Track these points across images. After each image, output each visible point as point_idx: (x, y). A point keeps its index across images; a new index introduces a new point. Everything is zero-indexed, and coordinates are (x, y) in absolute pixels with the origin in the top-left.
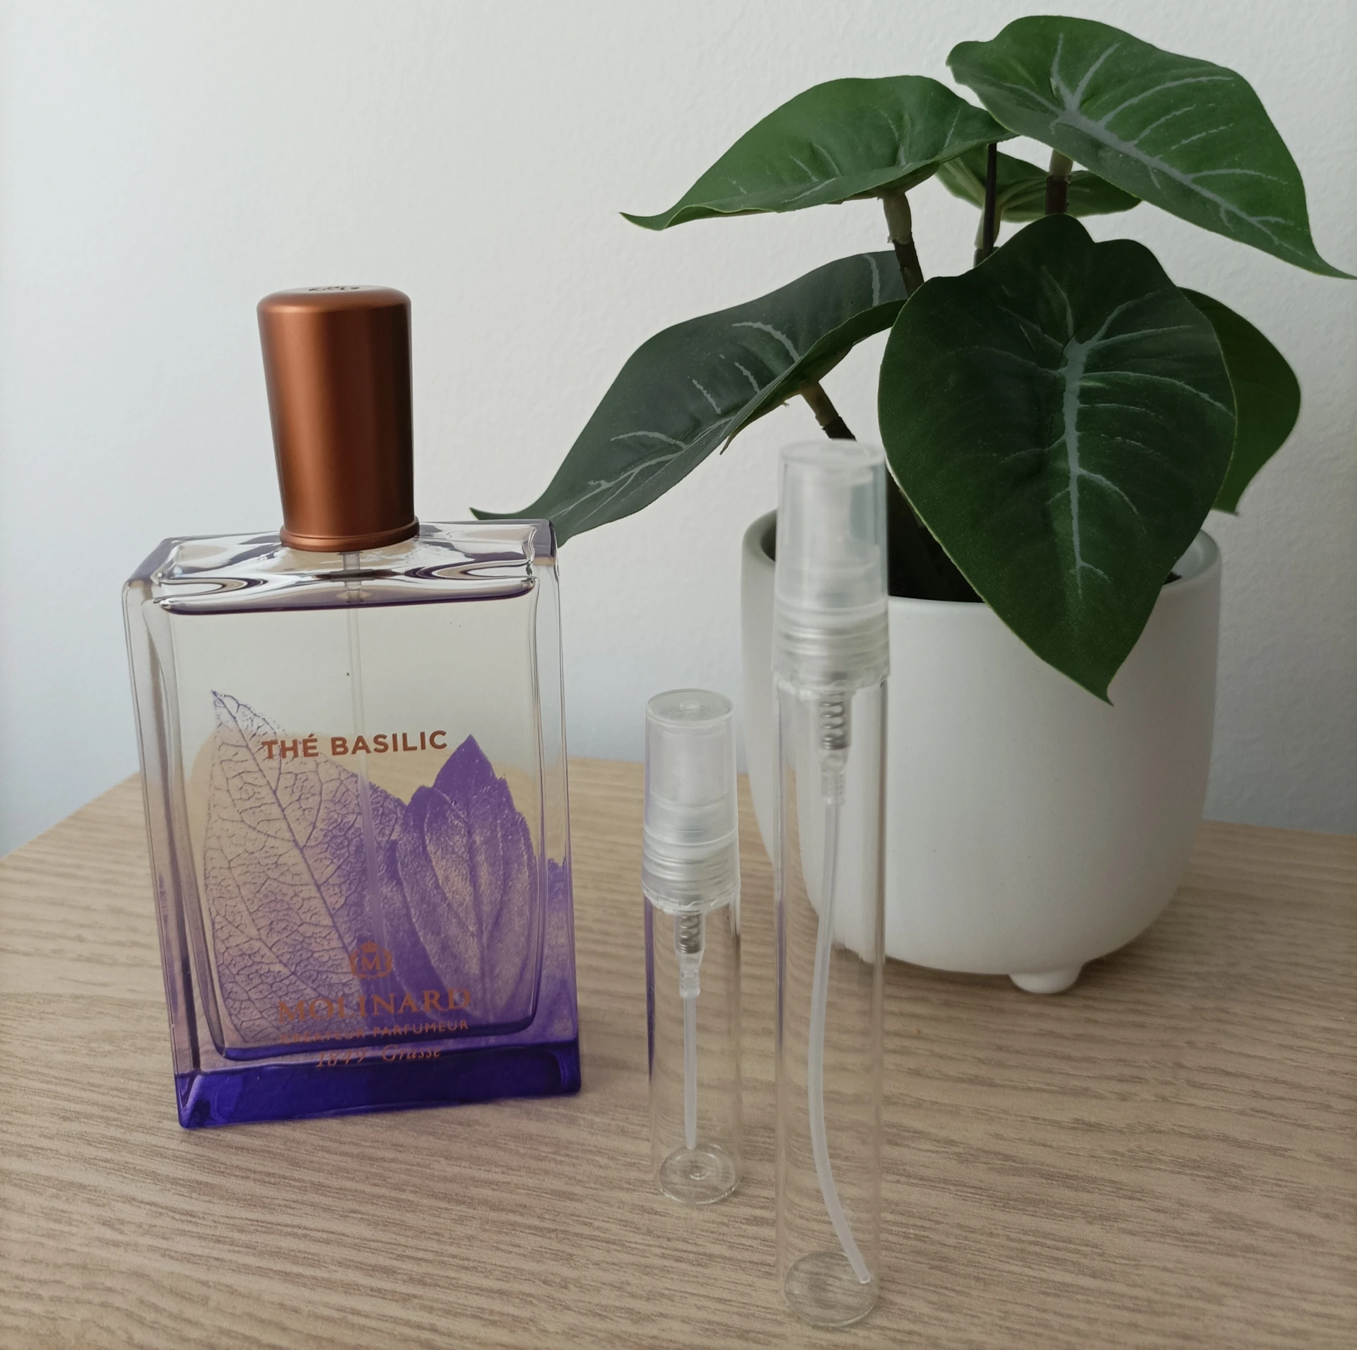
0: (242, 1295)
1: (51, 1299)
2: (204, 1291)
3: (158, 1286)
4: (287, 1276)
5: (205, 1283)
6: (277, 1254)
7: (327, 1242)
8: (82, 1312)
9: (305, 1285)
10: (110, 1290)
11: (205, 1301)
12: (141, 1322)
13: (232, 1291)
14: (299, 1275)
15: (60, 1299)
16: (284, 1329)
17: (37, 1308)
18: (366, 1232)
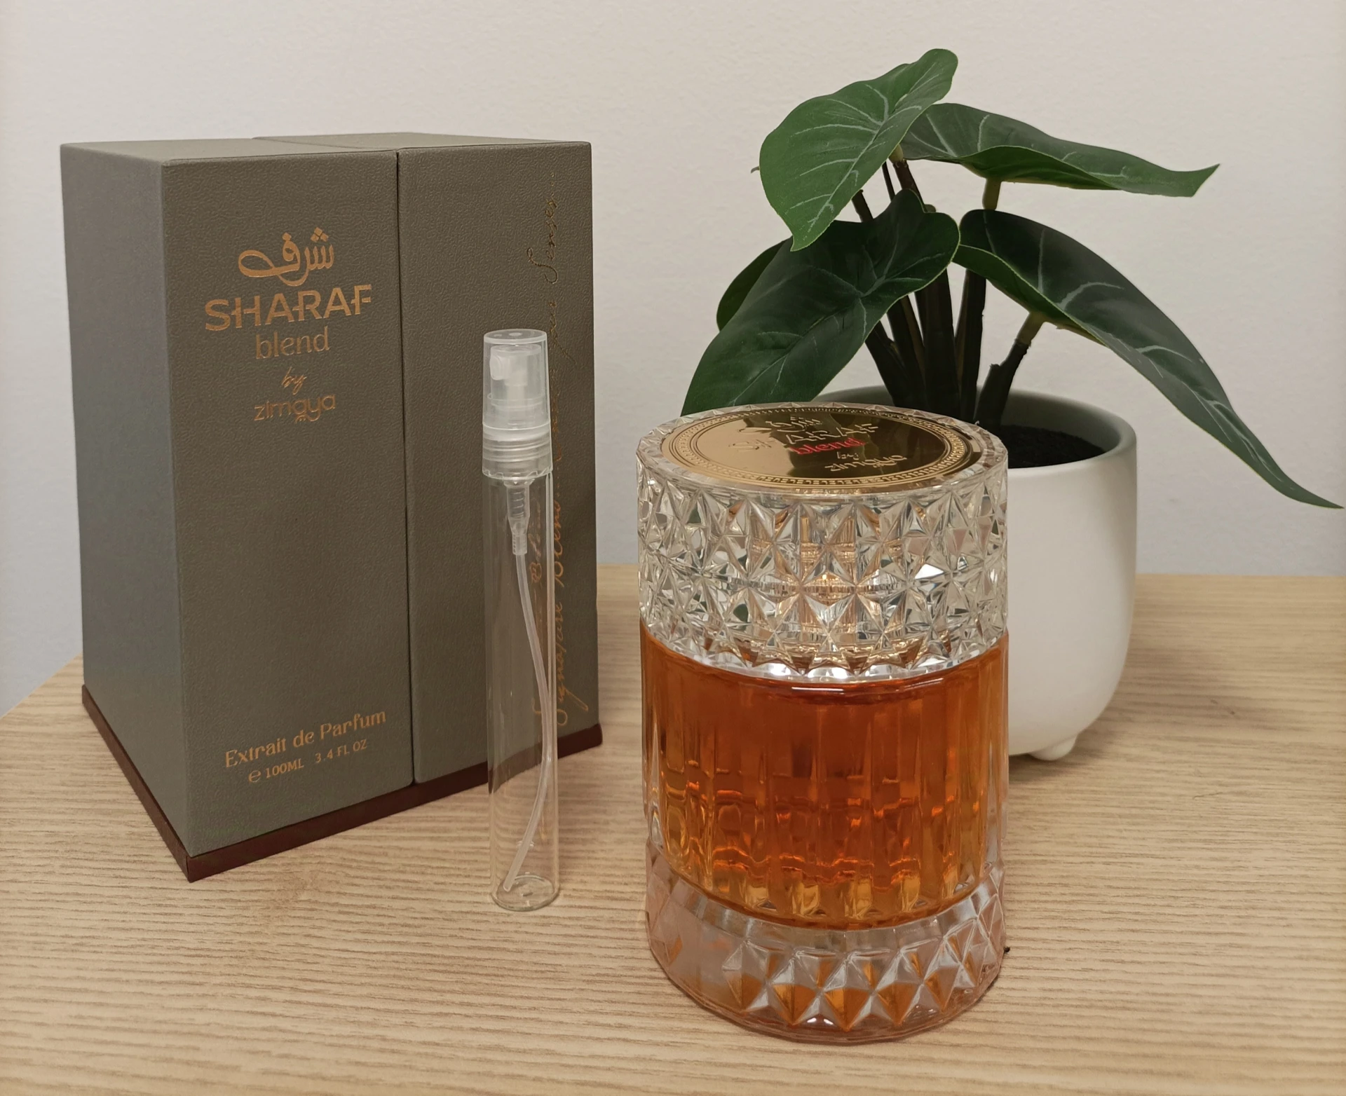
0: (408, 849)
1: (283, 865)
2: (381, 850)
3: (350, 852)
4: (432, 839)
5: (381, 847)
6: (420, 830)
7: (450, 821)
8: (307, 869)
9: (446, 841)
10: (319, 856)
11: (386, 855)
12: (350, 867)
13: (401, 849)
14: (439, 837)
15: (289, 864)
16: (444, 860)
17: (276, 870)
18: (474, 815)
